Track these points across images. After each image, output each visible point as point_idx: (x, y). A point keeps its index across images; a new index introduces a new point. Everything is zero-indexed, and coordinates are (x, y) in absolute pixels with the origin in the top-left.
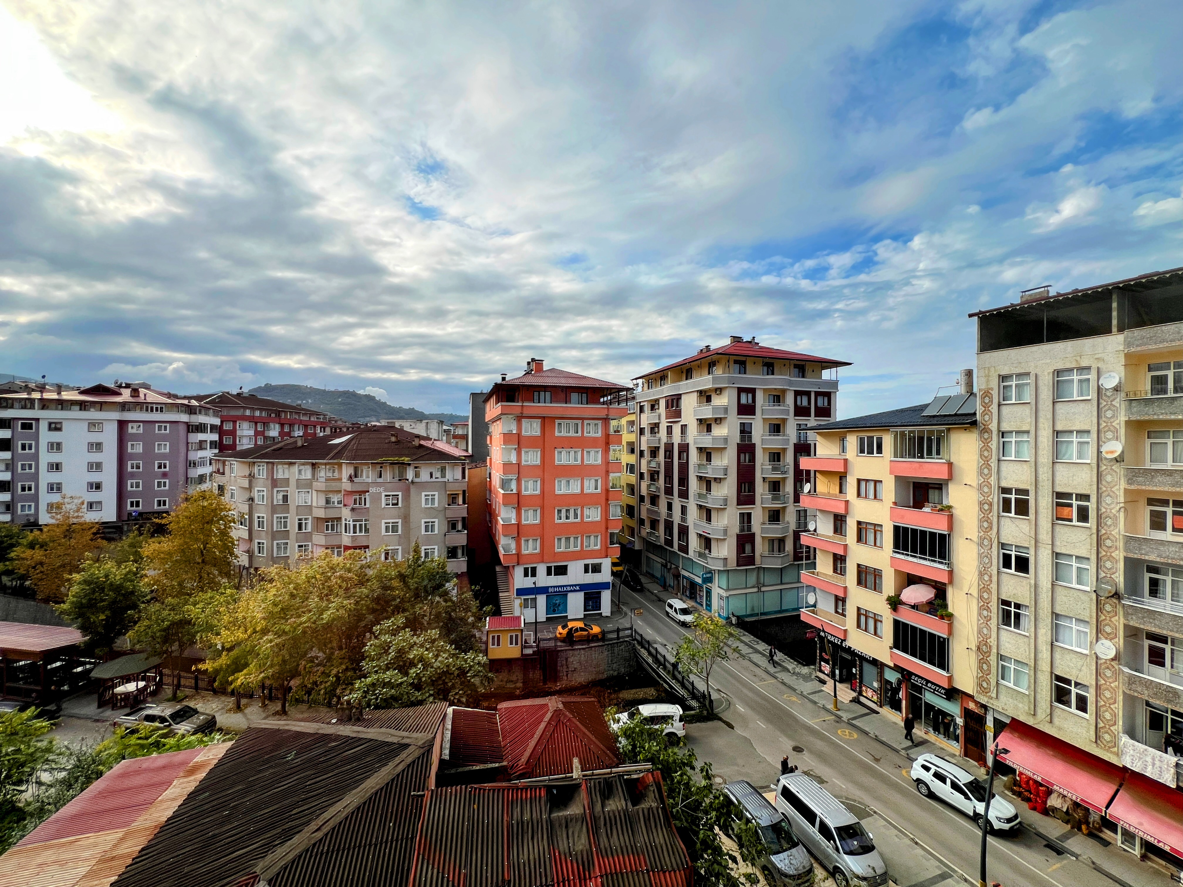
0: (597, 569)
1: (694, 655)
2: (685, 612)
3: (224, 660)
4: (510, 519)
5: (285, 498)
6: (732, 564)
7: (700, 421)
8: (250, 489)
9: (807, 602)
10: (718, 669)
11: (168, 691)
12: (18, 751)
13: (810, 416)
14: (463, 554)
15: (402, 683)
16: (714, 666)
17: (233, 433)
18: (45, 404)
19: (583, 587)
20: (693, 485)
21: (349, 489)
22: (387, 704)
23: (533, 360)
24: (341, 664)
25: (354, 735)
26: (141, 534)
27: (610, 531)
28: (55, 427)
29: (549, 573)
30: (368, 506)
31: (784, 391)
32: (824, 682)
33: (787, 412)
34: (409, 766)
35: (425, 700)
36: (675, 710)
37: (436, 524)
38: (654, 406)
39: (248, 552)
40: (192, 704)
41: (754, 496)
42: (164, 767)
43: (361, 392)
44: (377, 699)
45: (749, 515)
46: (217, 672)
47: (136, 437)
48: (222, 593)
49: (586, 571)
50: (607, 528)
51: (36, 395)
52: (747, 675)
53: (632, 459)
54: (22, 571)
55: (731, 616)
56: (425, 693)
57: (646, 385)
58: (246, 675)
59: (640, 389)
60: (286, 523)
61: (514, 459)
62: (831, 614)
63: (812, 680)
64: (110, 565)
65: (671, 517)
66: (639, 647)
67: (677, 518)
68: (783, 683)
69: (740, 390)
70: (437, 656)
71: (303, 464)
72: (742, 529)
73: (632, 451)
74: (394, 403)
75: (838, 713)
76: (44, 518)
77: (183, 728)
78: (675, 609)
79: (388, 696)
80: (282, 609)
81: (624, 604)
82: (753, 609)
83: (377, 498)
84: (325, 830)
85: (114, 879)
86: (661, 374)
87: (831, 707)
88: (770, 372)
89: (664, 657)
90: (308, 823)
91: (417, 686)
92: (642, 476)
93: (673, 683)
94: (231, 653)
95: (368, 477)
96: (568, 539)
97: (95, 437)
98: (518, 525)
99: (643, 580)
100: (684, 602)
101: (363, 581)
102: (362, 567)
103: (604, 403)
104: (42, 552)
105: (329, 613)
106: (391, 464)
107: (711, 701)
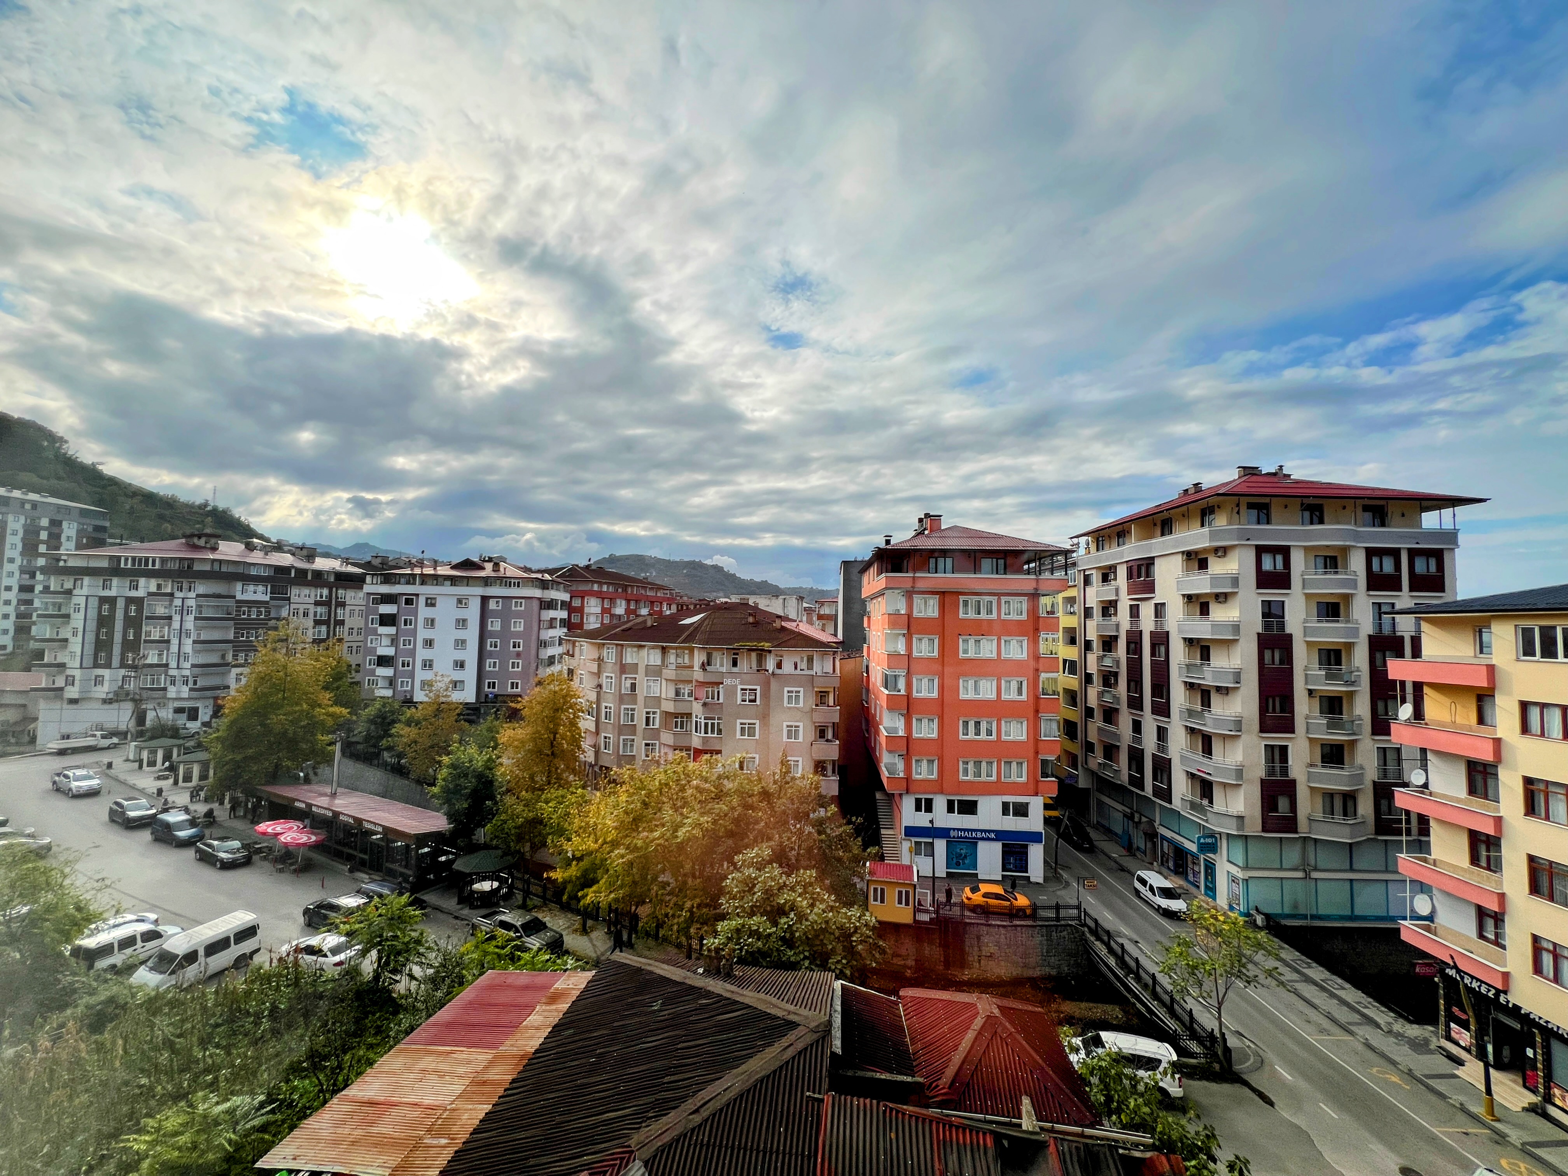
0: (1021, 810)
1: (1195, 967)
2: (1167, 893)
3: (574, 871)
4: (896, 730)
5: (633, 686)
6: (1254, 827)
7: (1189, 598)
8: (598, 674)
9: (1412, 910)
10: (1237, 999)
11: (519, 897)
12: (396, 937)
13: (1400, 590)
14: (834, 772)
15: (770, 935)
16: (1230, 994)
17: (580, 610)
18: (425, 579)
19: (1000, 835)
20: (1178, 696)
21: (701, 680)
22: (753, 959)
23: (927, 515)
24: (695, 897)
25: (728, 995)
26: (497, 718)
27: (1041, 757)
28: (431, 603)
29: (950, 809)
30: (721, 701)
31: (1345, 550)
32: (1460, 1062)
33: (1354, 584)
34: (800, 1053)
35: (798, 962)
36: (1165, 1052)
37: (801, 729)
38: (1107, 574)
39: (594, 746)
40: (540, 916)
41: (1292, 719)
42: (526, 988)
43: (708, 562)
44: (741, 949)
45: (1284, 750)
46: (565, 882)
47: (496, 614)
48: (573, 793)
49: (1005, 811)
50: (1037, 753)
51: (417, 571)
52: (1293, 1017)
53: (1072, 653)
54: (400, 749)
55: (1253, 912)
56: (800, 953)
57: (1093, 547)
58: (595, 892)
59: (1082, 551)
60: (633, 715)
61: (901, 648)
62: (1468, 938)
63: (1431, 1052)
64: (472, 750)
65: (1140, 743)
66: (1092, 939)
67: (1149, 743)
68: (1368, 1046)
69: (1260, 550)
70: (812, 906)
71: (653, 648)
72: (1271, 771)
73: (1073, 641)
74: (744, 574)
75: (1498, 1125)
76: (419, 696)
77: (534, 942)
78: (1151, 886)
79: (754, 949)
80: (634, 819)
81: (1066, 868)
82: (1296, 906)
83: (732, 691)
84: (705, 1113)
85: (488, 1107)
86: (1120, 528)
87: (1479, 1110)
88: (1315, 519)
89: (1137, 960)
90: (683, 1099)
91: (789, 942)
92: (1088, 678)
93: (1154, 1005)
94: (581, 864)
95: (722, 665)
96: (978, 764)
97: (462, 614)
98: (908, 739)
99: (1093, 834)
100: (1166, 878)
101: (720, 796)
102: (719, 777)
103: (1028, 572)
104: (417, 731)
105: (684, 830)
106: (749, 650)
107: (1227, 1051)
